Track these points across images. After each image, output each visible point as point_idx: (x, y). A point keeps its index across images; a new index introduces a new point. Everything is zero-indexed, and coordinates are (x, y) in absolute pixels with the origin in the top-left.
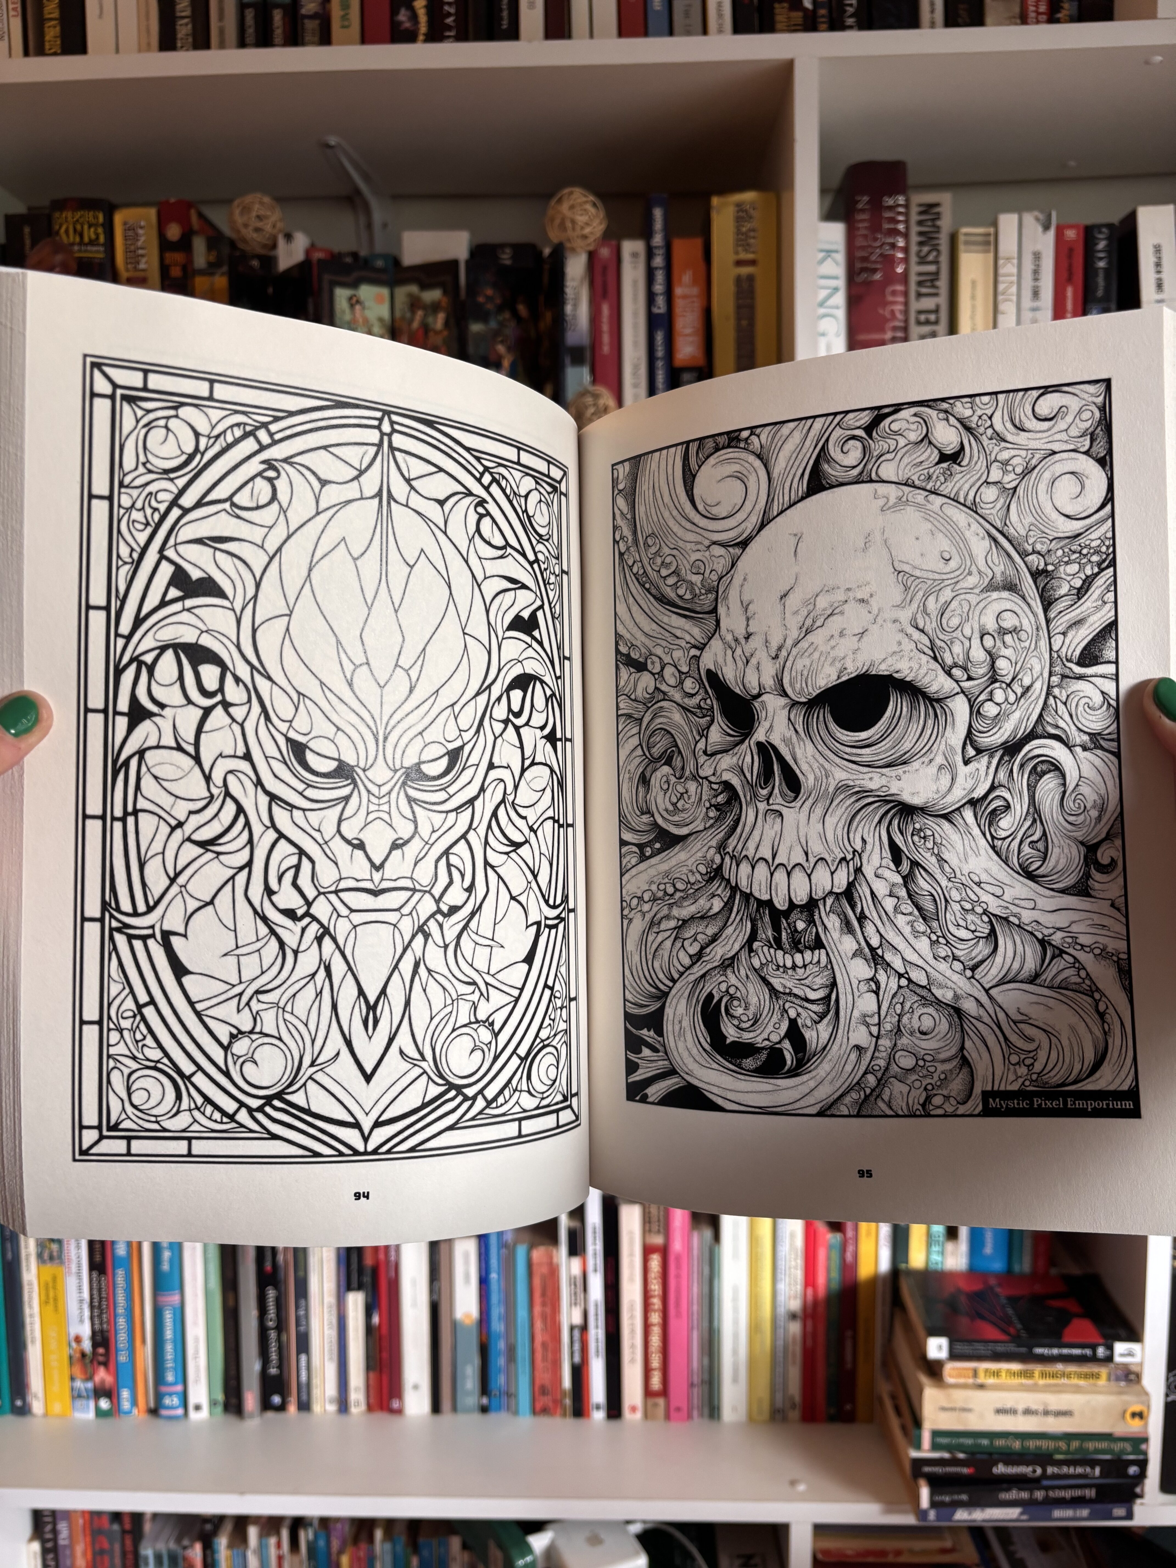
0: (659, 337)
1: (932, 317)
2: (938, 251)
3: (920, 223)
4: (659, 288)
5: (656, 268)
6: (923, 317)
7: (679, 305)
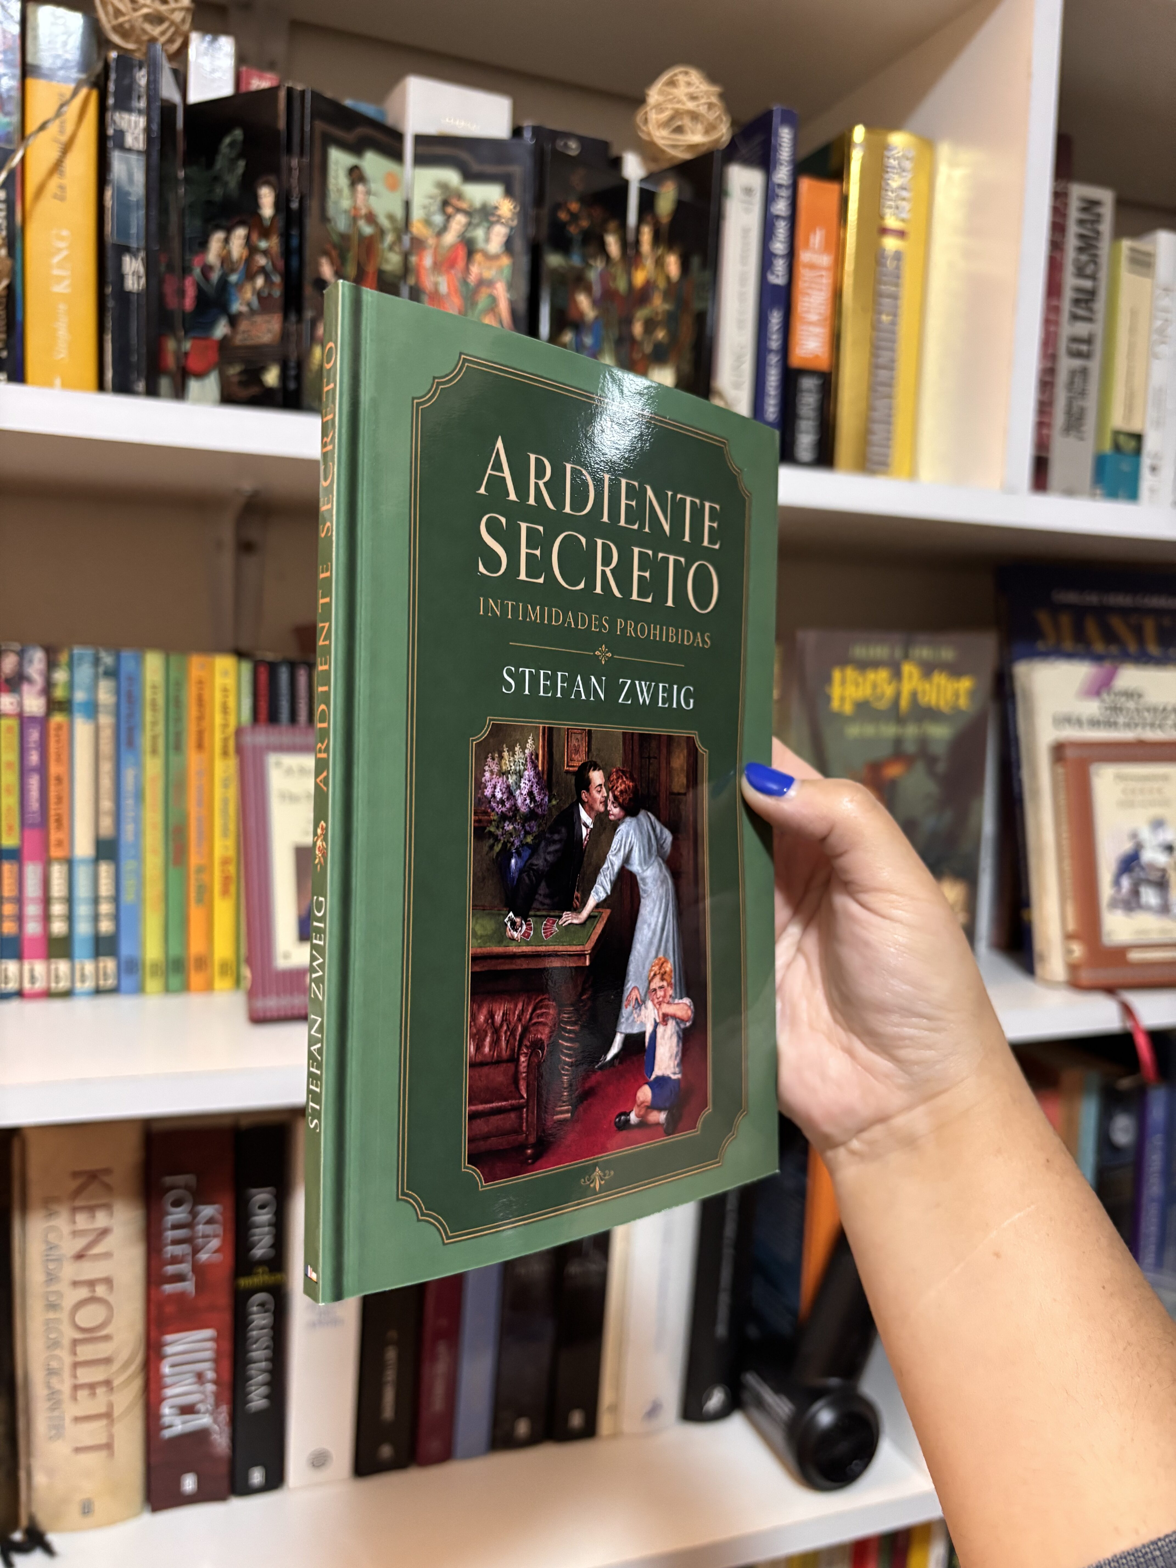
0: (775, 319)
1: (1084, 348)
2: (1095, 263)
3: (1081, 222)
4: (779, 246)
5: (778, 217)
6: (1075, 346)
7: (804, 277)
